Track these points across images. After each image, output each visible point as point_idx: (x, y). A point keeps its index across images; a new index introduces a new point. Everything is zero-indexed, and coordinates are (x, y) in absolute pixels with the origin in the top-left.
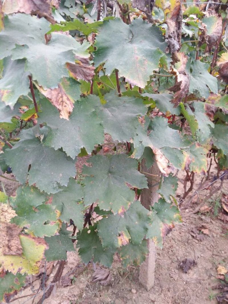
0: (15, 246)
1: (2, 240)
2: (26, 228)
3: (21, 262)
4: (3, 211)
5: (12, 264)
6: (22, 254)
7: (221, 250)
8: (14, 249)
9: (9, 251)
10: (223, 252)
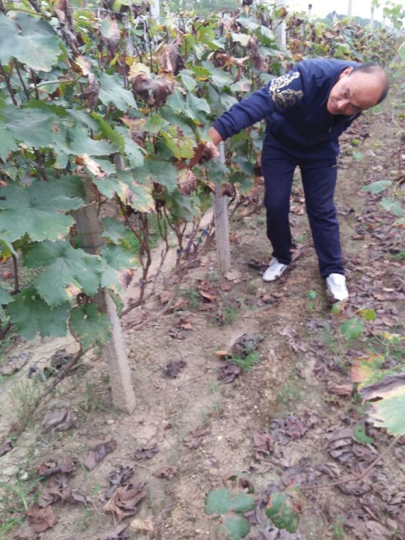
7: (211, 341)
10: (214, 342)
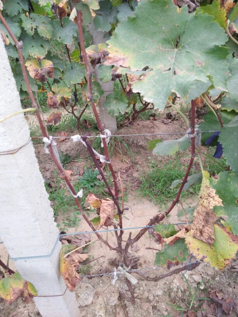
0: (208, 233)
1: (197, 223)
2: (223, 219)
3: (207, 251)
4: (209, 196)
5: (198, 249)
6: (213, 244)
8: (206, 236)
9: (200, 236)
